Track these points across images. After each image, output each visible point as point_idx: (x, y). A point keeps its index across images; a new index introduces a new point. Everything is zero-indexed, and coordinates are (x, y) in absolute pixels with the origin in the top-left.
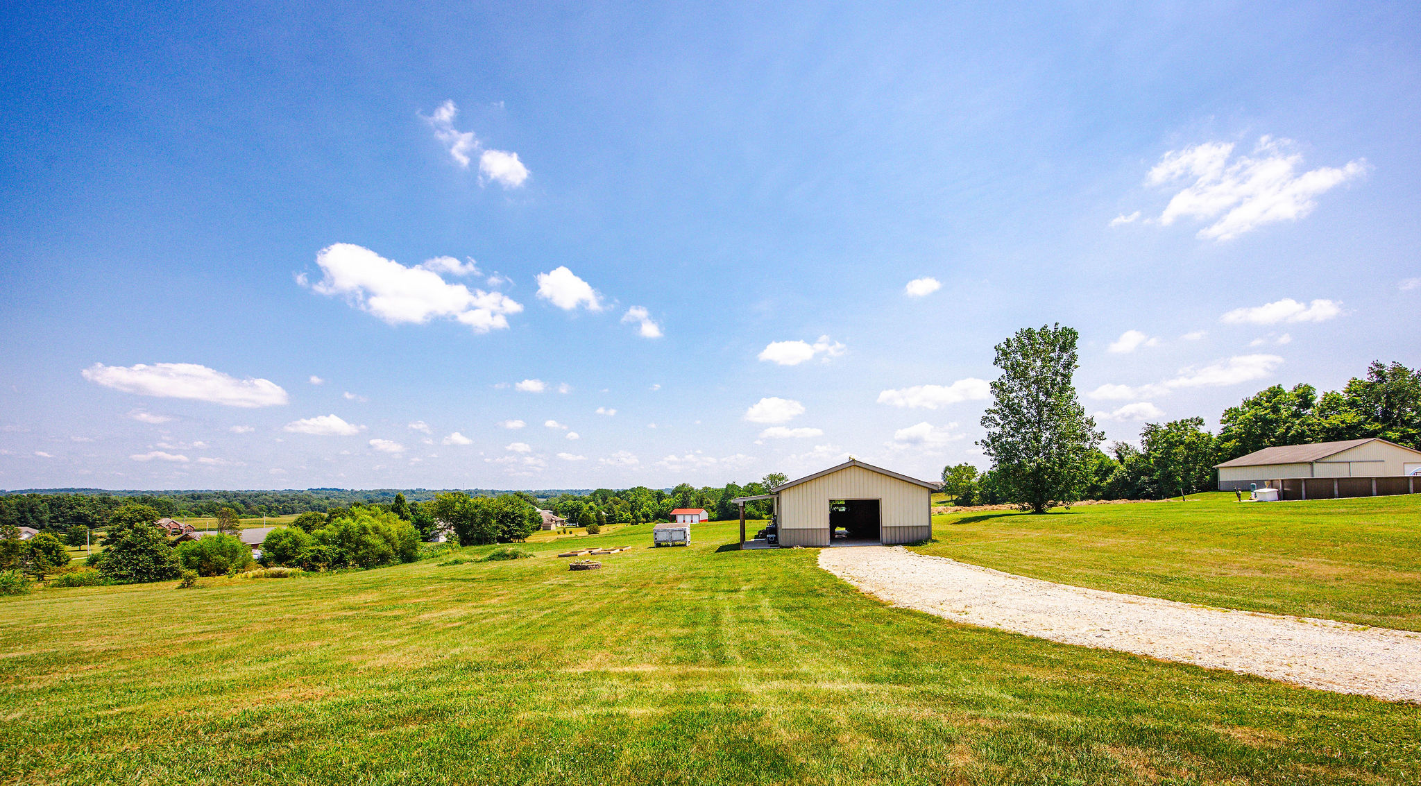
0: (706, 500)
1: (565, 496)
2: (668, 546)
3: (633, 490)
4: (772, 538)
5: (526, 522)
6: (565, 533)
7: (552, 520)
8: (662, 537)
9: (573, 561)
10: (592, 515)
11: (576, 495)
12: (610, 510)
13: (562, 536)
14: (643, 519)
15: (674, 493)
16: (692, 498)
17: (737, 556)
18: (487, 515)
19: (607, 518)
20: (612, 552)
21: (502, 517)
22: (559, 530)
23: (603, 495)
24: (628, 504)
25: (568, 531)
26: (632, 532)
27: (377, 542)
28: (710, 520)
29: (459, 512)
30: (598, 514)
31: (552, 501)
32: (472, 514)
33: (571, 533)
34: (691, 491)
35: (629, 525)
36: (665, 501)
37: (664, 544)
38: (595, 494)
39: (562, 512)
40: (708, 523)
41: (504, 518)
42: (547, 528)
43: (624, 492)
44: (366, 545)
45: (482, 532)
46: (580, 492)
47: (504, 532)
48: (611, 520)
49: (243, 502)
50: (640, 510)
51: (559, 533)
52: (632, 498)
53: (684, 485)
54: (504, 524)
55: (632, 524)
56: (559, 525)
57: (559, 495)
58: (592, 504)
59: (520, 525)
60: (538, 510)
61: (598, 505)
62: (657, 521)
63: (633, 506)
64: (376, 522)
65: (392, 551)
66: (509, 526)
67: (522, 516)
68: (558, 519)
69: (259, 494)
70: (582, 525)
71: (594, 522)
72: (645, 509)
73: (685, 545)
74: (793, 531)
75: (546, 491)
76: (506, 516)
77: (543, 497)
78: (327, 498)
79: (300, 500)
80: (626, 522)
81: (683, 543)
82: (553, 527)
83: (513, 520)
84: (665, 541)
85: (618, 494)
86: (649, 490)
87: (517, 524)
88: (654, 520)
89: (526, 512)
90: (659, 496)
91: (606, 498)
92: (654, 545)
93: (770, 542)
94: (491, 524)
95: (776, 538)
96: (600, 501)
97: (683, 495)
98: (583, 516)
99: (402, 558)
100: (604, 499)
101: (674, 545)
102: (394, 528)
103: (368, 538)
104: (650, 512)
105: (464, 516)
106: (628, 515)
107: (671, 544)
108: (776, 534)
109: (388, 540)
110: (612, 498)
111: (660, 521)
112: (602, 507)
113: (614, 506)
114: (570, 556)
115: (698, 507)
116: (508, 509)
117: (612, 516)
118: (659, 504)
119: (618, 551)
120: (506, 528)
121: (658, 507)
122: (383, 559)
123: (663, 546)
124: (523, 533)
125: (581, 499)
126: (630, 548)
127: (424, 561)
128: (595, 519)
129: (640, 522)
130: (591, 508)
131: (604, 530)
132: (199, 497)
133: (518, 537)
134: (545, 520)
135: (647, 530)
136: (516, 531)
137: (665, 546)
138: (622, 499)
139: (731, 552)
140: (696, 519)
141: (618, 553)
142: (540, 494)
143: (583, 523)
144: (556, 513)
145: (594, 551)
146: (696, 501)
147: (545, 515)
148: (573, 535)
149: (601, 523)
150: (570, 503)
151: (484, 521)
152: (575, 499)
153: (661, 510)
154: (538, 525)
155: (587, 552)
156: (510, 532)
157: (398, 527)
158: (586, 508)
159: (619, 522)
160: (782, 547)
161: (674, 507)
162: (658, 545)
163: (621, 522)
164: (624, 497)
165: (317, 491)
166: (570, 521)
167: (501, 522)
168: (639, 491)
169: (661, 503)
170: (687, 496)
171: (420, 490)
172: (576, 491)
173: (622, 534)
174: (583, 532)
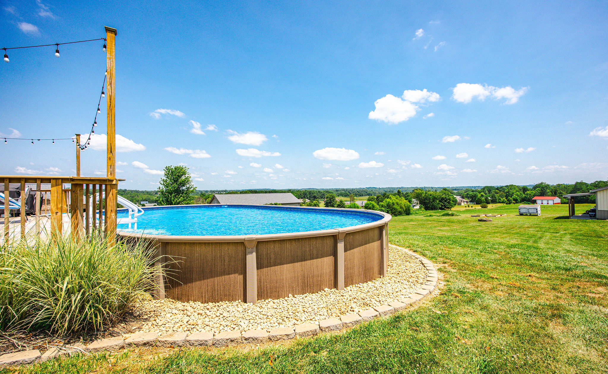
0: (559, 192)
1: (467, 190)
2: (527, 215)
3: (507, 186)
4: (592, 214)
5: (451, 202)
6: (469, 207)
7: (462, 201)
8: (522, 211)
9: (479, 218)
10: (483, 198)
11: (473, 189)
12: (493, 196)
13: (467, 208)
14: (513, 202)
15: (535, 187)
16: (548, 191)
17: (566, 221)
18: (435, 199)
19: (491, 200)
20: (496, 216)
21: (441, 199)
22: (466, 205)
23: (489, 189)
24: (503, 193)
25: (470, 206)
26: (507, 208)
27: (398, 208)
28: (561, 203)
29: (423, 197)
30: (486, 199)
31: (460, 191)
32: (429, 198)
33: (472, 207)
34: (547, 186)
35: (505, 204)
36: (528, 192)
37: (525, 214)
38: (484, 188)
39: (466, 197)
40: (560, 205)
41: (442, 200)
42: (460, 204)
43: (502, 187)
44: (395, 209)
45: (433, 205)
46: (475, 187)
47: (442, 206)
48: (494, 201)
49: (349, 192)
50: (511, 197)
51: (466, 207)
52: (506, 191)
53: (542, 183)
54: (442, 202)
55: (507, 204)
56: (465, 203)
57: (464, 189)
58: (482, 193)
59: (449, 203)
60: (455, 196)
61: (486, 194)
62: (523, 203)
63: (507, 195)
64: (397, 201)
65: (403, 211)
66: (444, 203)
67: (449, 199)
68: (465, 200)
69: (353, 190)
70: (477, 204)
71: (484, 202)
72: (515, 196)
73: (537, 215)
74: (606, 212)
75: (457, 187)
76: (443, 199)
77: (455, 190)
78: (372, 191)
79: (364, 192)
80: (503, 202)
81: (536, 214)
82: (462, 204)
83: (446, 201)
84: (525, 213)
85: (497, 189)
86: (517, 186)
87: (448, 202)
88: (521, 202)
89: (451, 197)
90: (525, 189)
91: (490, 191)
92: (519, 214)
93: (591, 216)
94: (436, 202)
95: (595, 215)
96: (487, 192)
97: (541, 189)
98: (478, 199)
99: (406, 213)
100: (489, 191)
101: (530, 215)
102: (403, 203)
103: (395, 206)
104: (518, 198)
105: (426, 199)
106: (504, 199)
107: (528, 214)
108: (595, 212)
109: (401, 208)
110: (494, 191)
111: (525, 203)
112: (488, 195)
113: (496, 195)
114: (476, 216)
115: (552, 196)
116: (444, 196)
117: (494, 200)
118: (524, 193)
119: (499, 216)
120: (443, 204)
121: (524, 196)
122: (400, 214)
123: (524, 215)
124: (450, 206)
125: (476, 191)
126: (506, 215)
127: (413, 215)
128: (485, 201)
129: (512, 203)
130: (482, 196)
131: (490, 206)
132: (338, 191)
133: (448, 208)
134: (458, 201)
135: (516, 207)
136: (447, 205)
137: (525, 215)
138: (500, 191)
139: (563, 219)
140: (551, 202)
141: (499, 217)
142: (454, 189)
143: (478, 202)
144: (463, 197)
145: (487, 215)
146: (551, 192)
147: (458, 198)
148: (473, 208)
149: (488, 203)
150: (471, 193)
151: (434, 201)
152: (473, 191)
153: (525, 197)
154: (456, 203)
155: (484, 215)
156: (444, 206)
157: (403, 202)
158: (479, 195)
159: (499, 203)
160: (598, 219)
161: (534, 196)
162: (521, 214)
163: (500, 202)
164: (501, 190)
165: (368, 188)
166: (471, 202)
167: (440, 201)
168: (511, 187)
169: (526, 193)
170: (544, 189)
171: (402, 187)
172: (472, 187)
173: (501, 208)
174: (479, 207)
